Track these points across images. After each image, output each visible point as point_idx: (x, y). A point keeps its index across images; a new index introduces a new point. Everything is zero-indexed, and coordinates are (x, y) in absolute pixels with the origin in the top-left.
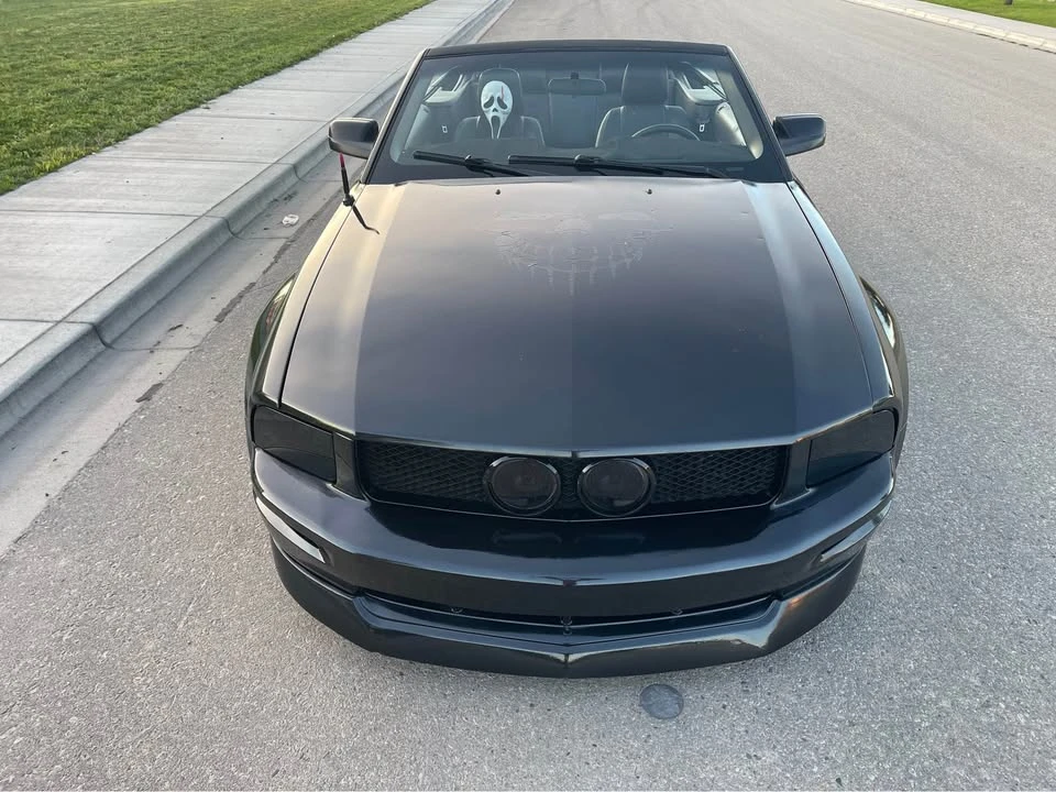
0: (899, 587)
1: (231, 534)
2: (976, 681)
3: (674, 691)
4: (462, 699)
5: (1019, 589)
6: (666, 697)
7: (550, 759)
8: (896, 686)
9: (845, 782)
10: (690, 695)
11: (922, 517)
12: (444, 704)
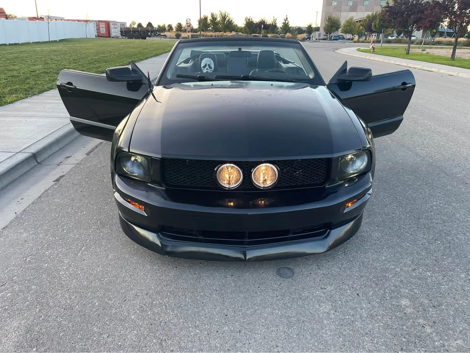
0: (377, 234)
1: (99, 224)
2: (410, 262)
3: (290, 269)
4: (203, 275)
5: (424, 234)
6: (287, 271)
7: (240, 292)
8: (378, 265)
9: (360, 295)
10: (297, 270)
11: (385, 213)
12: (195, 276)
